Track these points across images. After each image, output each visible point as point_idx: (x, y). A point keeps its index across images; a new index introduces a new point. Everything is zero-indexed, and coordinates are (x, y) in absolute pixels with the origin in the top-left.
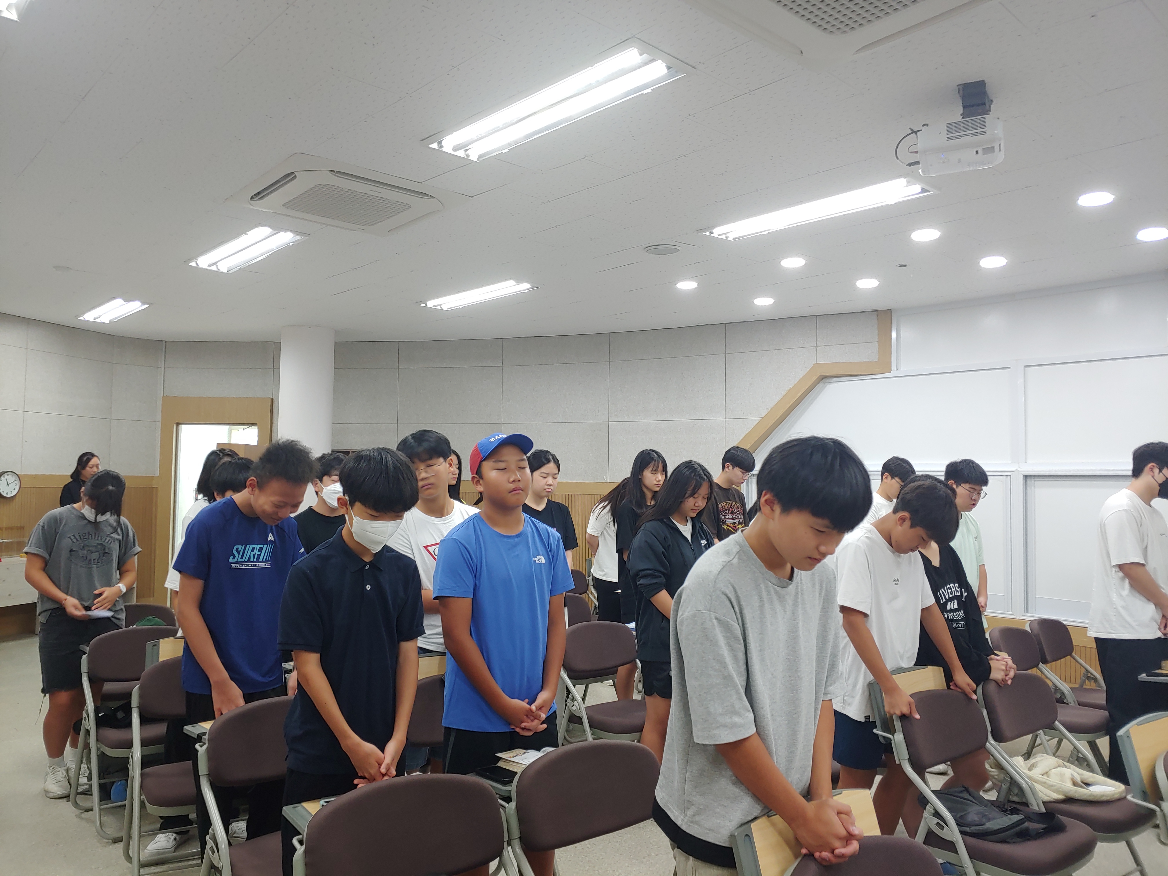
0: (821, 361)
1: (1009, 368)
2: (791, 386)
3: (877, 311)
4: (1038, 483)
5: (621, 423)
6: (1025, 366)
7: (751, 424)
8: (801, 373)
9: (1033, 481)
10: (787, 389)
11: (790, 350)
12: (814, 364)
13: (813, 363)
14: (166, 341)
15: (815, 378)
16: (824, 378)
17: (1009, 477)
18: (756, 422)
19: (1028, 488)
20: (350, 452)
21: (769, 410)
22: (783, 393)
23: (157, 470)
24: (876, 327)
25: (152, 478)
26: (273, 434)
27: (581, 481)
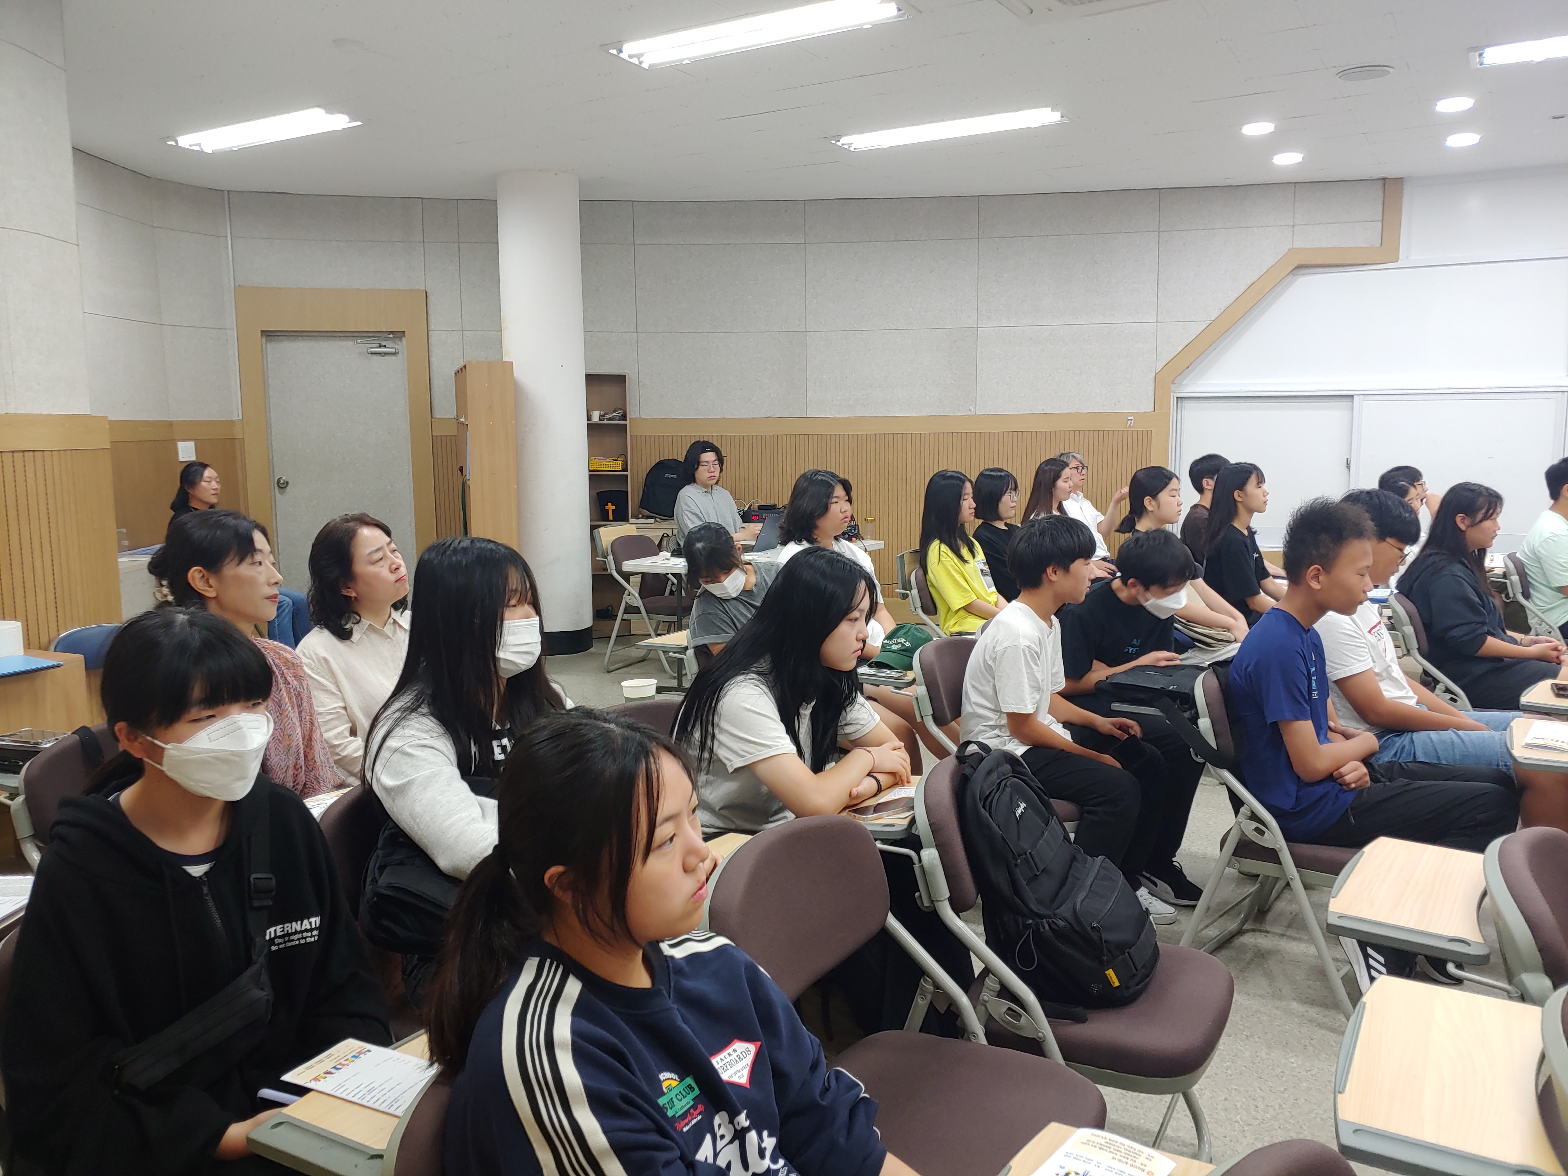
0: (1298, 244)
2: (1255, 279)
3: (1385, 179)
5: (997, 328)
7: (1193, 332)
8: (1270, 261)
10: (1250, 282)
11: (1256, 230)
12: (1289, 250)
13: (1288, 247)
14: (228, 192)
15: (1289, 266)
16: (1299, 267)
18: (1201, 326)
21: (1221, 311)
22: (1243, 288)
23: (238, 410)
24: (1381, 201)
25: (232, 423)
26: (431, 349)
27: (934, 414)
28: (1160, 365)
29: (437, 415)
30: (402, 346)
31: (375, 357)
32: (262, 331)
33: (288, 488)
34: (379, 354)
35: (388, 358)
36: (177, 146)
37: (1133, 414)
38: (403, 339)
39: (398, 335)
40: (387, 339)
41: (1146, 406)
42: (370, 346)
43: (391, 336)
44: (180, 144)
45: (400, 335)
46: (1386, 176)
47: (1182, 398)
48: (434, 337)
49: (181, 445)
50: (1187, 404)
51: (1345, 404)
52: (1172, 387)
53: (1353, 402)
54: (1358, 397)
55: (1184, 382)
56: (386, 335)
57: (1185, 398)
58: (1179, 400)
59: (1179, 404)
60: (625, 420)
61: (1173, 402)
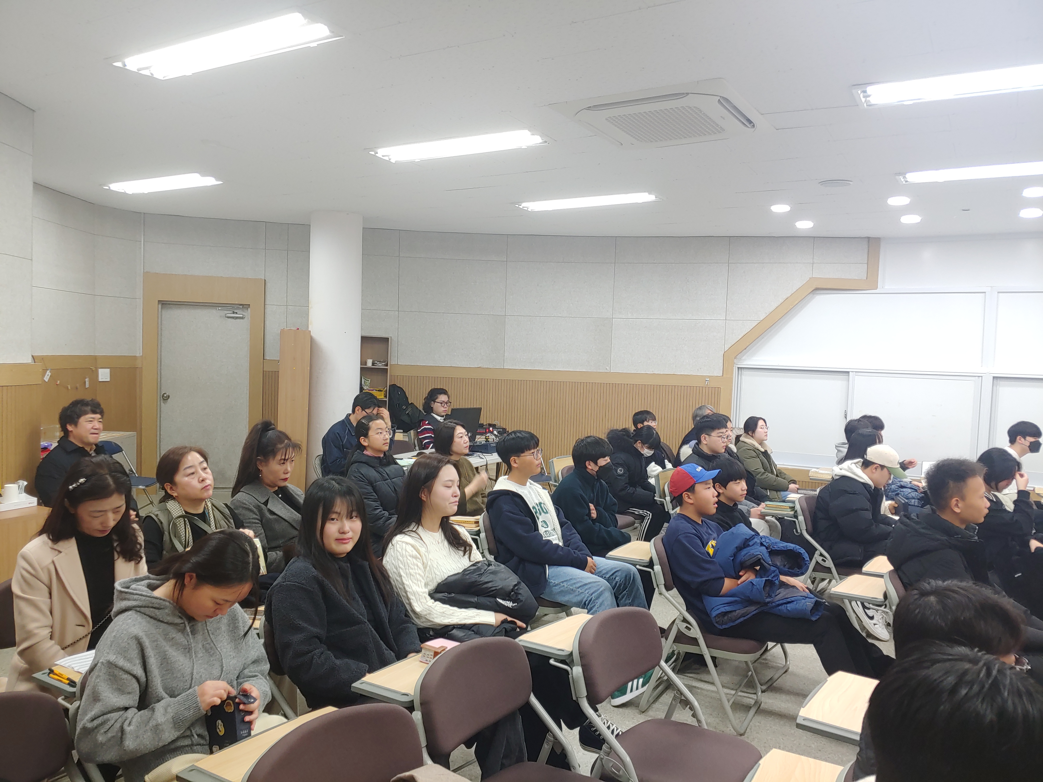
0: (815, 275)
1: (985, 292)
3: (869, 238)
4: (1004, 382)
5: (625, 319)
6: (998, 292)
7: (749, 326)
8: (797, 285)
9: (998, 382)
10: (785, 297)
11: (789, 265)
13: (809, 277)
14: (144, 213)
15: (808, 290)
16: (817, 289)
17: (980, 378)
18: (754, 324)
22: (781, 301)
23: (140, 349)
24: (866, 251)
25: (135, 358)
26: (267, 316)
27: (584, 370)
28: (727, 347)
29: (267, 357)
30: (247, 314)
31: (230, 320)
32: (159, 301)
33: (169, 400)
34: (233, 318)
35: (238, 320)
36: (109, 189)
37: (708, 377)
38: (249, 309)
39: (245, 307)
40: (238, 308)
41: (718, 372)
42: (226, 312)
43: (241, 307)
44: (112, 188)
45: (247, 306)
46: (869, 236)
48: (269, 309)
49: (101, 371)
50: (745, 372)
51: (844, 377)
52: (735, 361)
53: (849, 376)
54: (852, 373)
55: (743, 358)
56: (238, 306)
57: (744, 368)
58: (740, 369)
59: (740, 372)
60: (387, 365)
61: (735, 370)
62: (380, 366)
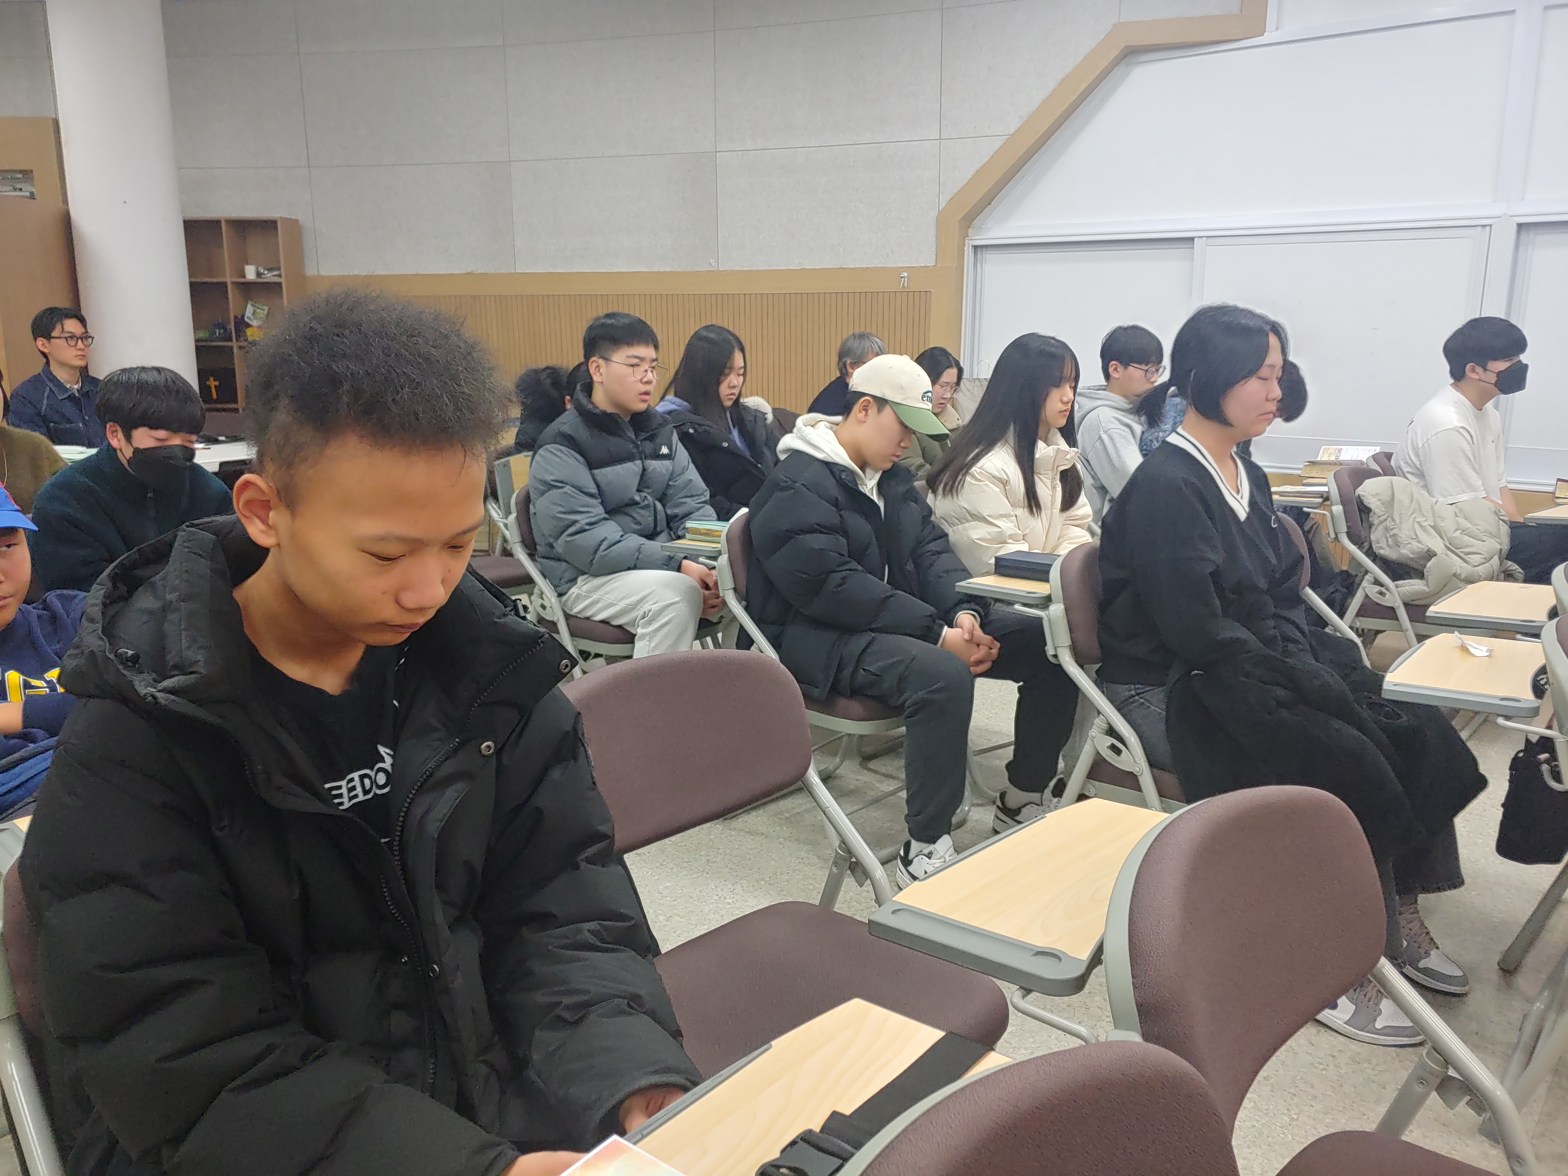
0: (1129, 16)
1: (1512, 12)
2: (1068, 72)
4: (1542, 238)
5: (740, 153)
6: (1546, 8)
7: (988, 148)
8: (1088, 44)
10: (1060, 76)
12: (1113, 25)
13: (1112, 22)
15: (1114, 53)
16: (1129, 55)
17: (1488, 228)
18: (997, 143)
19: (1521, 249)
20: (223, 223)
21: (1024, 120)
22: (1052, 86)
27: (668, 269)
28: (944, 199)
37: (907, 269)
39: (27, 175)
41: (926, 259)
43: (19, 176)
45: (30, 174)
47: (982, 247)
50: (990, 257)
51: (1183, 250)
52: (968, 232)
53: (1193, 248)
54: (1201, 240)
55: (986, 223)
56: (17, 174)
57: (987, 246)
58: (979, 249)
59: (979, 256)
60: (280, 276)
61: (968, 252)
62: (269, 277)
